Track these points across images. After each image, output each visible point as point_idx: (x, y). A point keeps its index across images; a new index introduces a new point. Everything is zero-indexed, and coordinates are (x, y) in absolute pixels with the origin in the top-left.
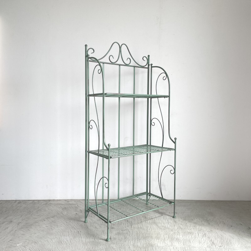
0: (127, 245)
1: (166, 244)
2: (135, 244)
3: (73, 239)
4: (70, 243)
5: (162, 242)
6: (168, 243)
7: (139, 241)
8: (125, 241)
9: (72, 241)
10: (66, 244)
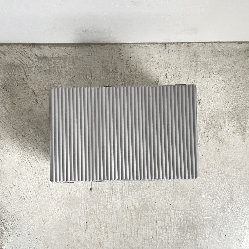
0: (114, 206)
1: (166, 204)
2: (125, 204)
3: (38, 189)
4: (37, 201)
5: (161, 199)
6: (169, 200)
7: (130, 195)
8: (112, 197)
9: (37, 195)
10: (31, 202)
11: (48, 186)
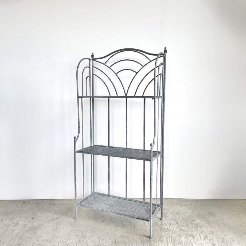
3: (78, 243)
7: (143, 245)
11: (86, 241)
